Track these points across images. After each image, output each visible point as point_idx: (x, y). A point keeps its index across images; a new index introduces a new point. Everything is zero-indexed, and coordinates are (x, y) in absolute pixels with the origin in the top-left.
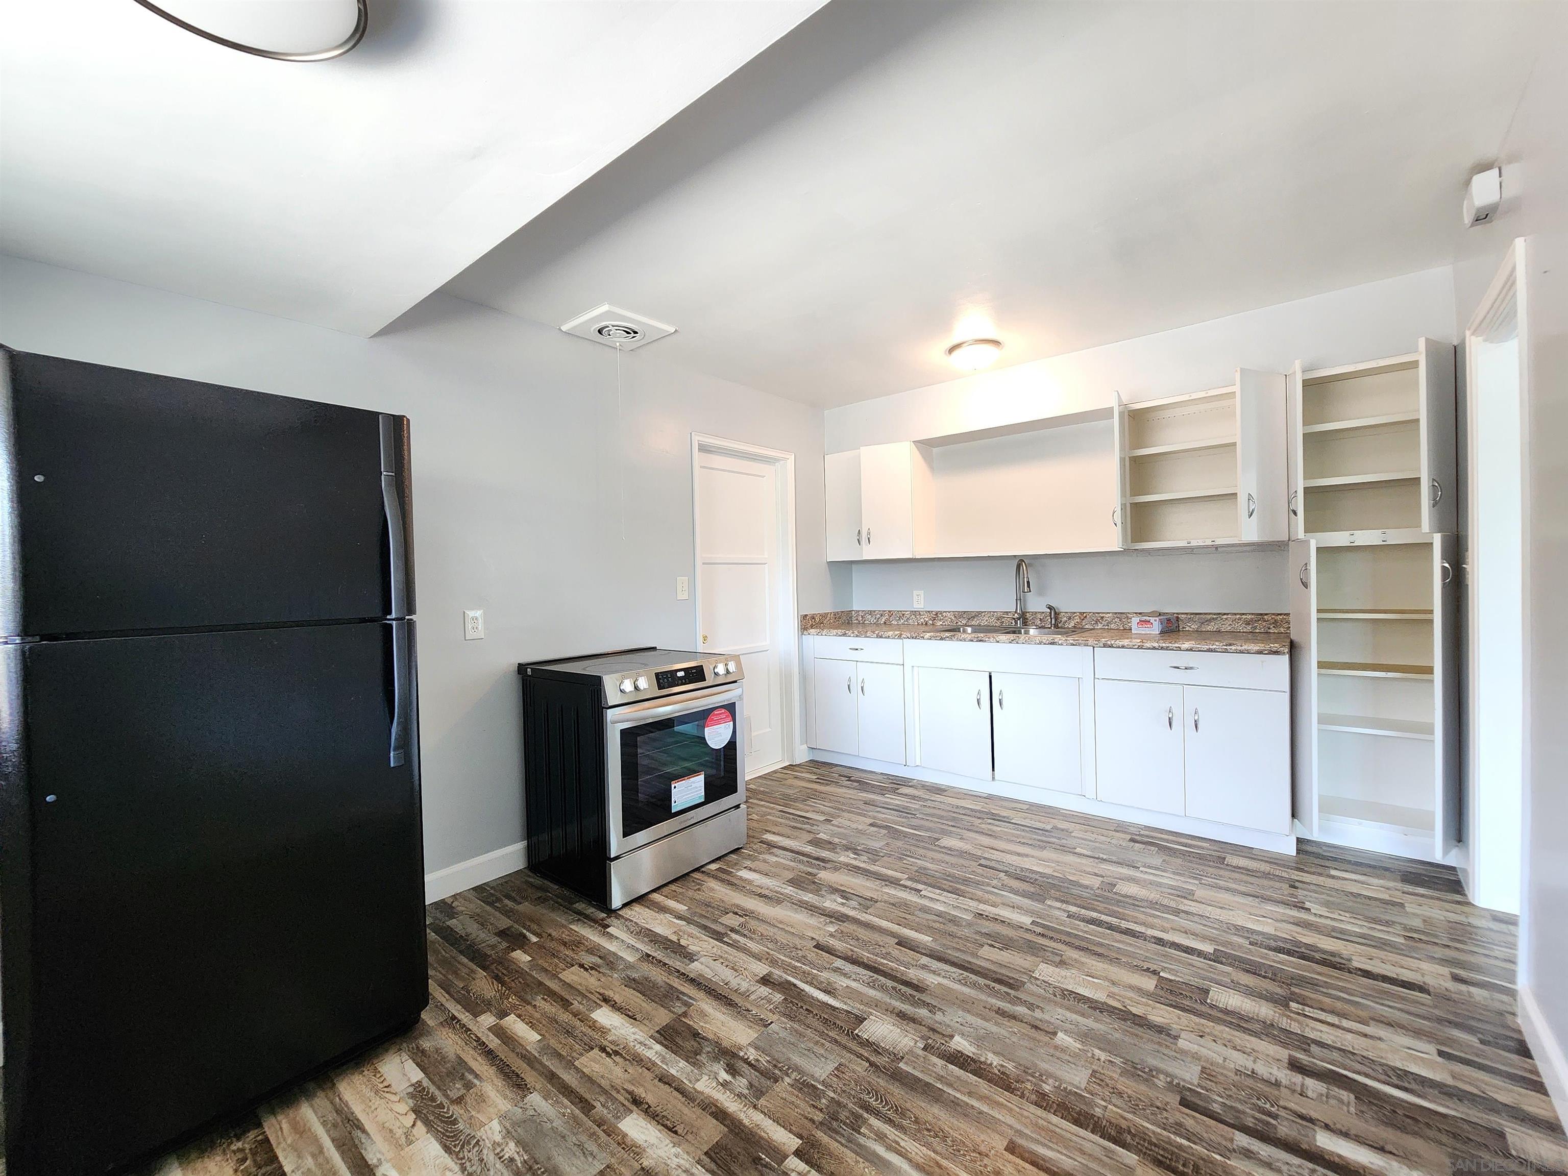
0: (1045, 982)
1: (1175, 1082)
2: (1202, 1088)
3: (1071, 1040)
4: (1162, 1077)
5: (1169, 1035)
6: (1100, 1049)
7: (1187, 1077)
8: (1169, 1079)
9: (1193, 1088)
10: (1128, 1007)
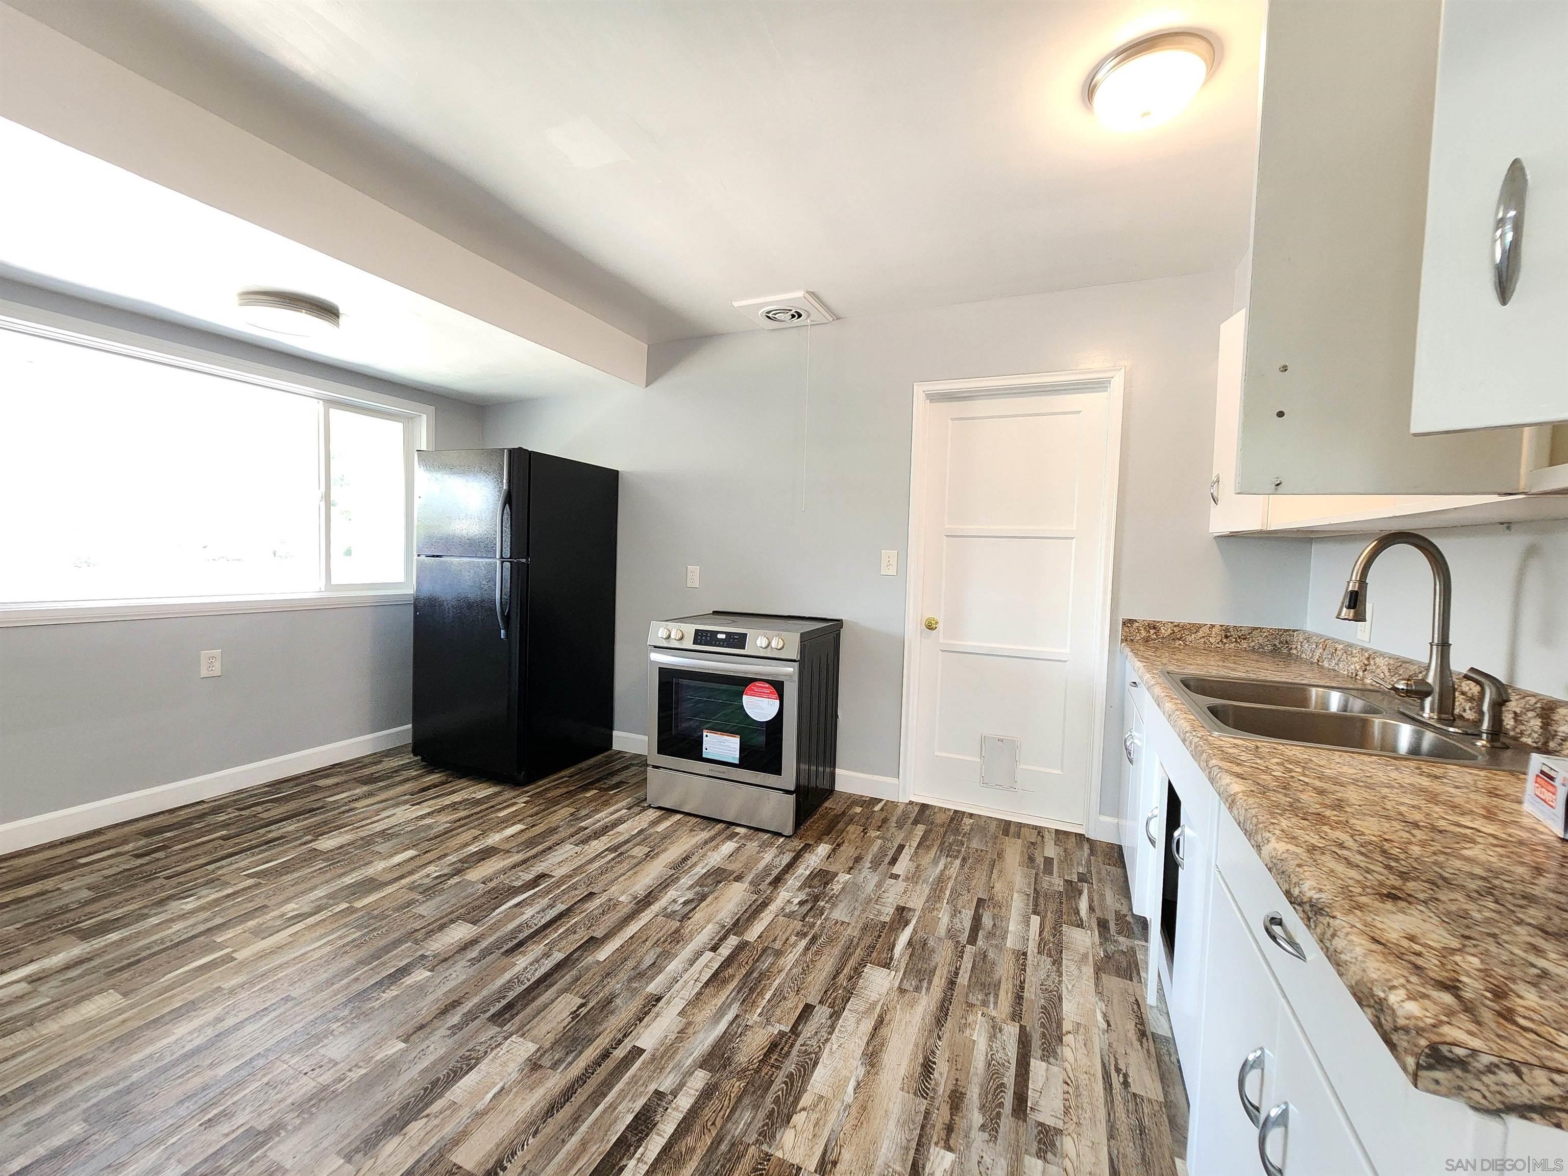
0: (500, 1044)
1: (283, 1133)
2: (259, 1159)
3: (390, 1052)
4: (298, 1121)
5: (357, 1150)
6: (366, 1074)
7: (283, 1148)
8: (290, 1128)
9: (265, 1148)
10: (425, 1120)
